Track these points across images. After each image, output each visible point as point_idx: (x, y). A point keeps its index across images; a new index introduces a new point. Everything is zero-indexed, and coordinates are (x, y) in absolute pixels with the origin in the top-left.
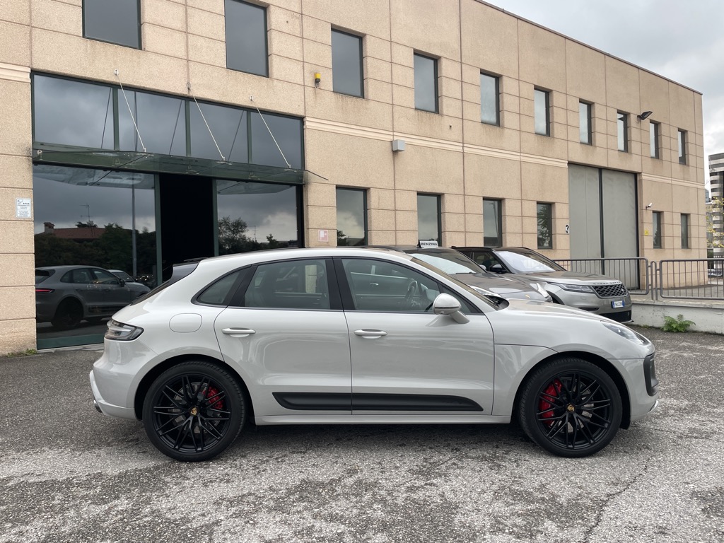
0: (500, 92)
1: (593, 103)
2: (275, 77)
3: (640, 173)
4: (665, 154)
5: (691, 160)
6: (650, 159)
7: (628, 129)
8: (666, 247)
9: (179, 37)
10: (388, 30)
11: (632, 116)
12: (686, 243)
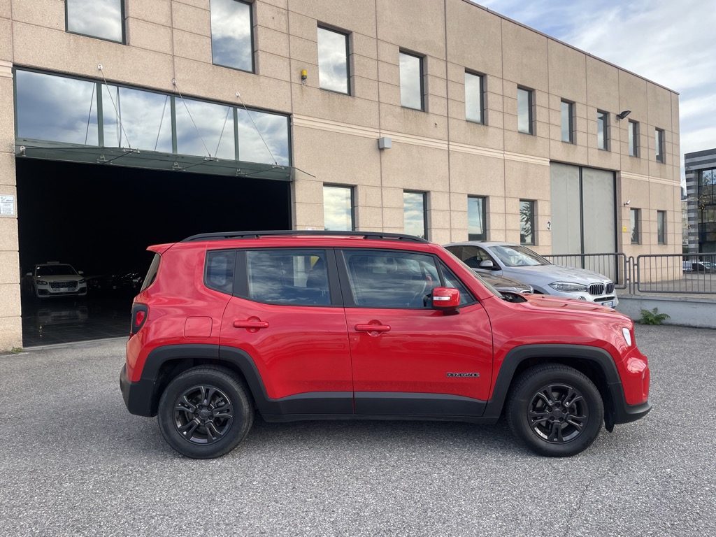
0: (484, 90)
1: (574, 102)
2: (261, 73)
3: (619, 171)
4: (643, 152)
5: (668, 158)
6: (628, 158)
7: (608, 128)
8: (643, 242)
9: (164, 33)
10: (375, 27)
11: (611, 114)
12: (662, 239)
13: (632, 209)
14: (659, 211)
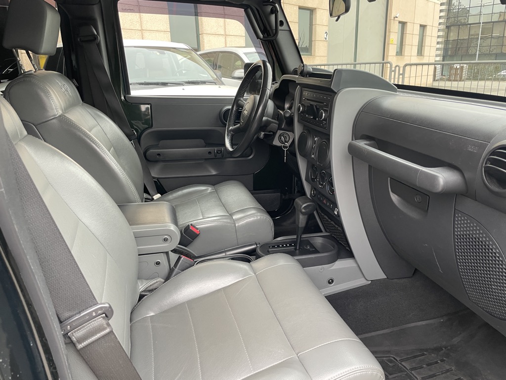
8: (406, 54)
12: (420, 52)
13: (400, 22)
14: (421, 26)
